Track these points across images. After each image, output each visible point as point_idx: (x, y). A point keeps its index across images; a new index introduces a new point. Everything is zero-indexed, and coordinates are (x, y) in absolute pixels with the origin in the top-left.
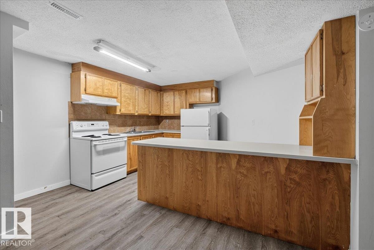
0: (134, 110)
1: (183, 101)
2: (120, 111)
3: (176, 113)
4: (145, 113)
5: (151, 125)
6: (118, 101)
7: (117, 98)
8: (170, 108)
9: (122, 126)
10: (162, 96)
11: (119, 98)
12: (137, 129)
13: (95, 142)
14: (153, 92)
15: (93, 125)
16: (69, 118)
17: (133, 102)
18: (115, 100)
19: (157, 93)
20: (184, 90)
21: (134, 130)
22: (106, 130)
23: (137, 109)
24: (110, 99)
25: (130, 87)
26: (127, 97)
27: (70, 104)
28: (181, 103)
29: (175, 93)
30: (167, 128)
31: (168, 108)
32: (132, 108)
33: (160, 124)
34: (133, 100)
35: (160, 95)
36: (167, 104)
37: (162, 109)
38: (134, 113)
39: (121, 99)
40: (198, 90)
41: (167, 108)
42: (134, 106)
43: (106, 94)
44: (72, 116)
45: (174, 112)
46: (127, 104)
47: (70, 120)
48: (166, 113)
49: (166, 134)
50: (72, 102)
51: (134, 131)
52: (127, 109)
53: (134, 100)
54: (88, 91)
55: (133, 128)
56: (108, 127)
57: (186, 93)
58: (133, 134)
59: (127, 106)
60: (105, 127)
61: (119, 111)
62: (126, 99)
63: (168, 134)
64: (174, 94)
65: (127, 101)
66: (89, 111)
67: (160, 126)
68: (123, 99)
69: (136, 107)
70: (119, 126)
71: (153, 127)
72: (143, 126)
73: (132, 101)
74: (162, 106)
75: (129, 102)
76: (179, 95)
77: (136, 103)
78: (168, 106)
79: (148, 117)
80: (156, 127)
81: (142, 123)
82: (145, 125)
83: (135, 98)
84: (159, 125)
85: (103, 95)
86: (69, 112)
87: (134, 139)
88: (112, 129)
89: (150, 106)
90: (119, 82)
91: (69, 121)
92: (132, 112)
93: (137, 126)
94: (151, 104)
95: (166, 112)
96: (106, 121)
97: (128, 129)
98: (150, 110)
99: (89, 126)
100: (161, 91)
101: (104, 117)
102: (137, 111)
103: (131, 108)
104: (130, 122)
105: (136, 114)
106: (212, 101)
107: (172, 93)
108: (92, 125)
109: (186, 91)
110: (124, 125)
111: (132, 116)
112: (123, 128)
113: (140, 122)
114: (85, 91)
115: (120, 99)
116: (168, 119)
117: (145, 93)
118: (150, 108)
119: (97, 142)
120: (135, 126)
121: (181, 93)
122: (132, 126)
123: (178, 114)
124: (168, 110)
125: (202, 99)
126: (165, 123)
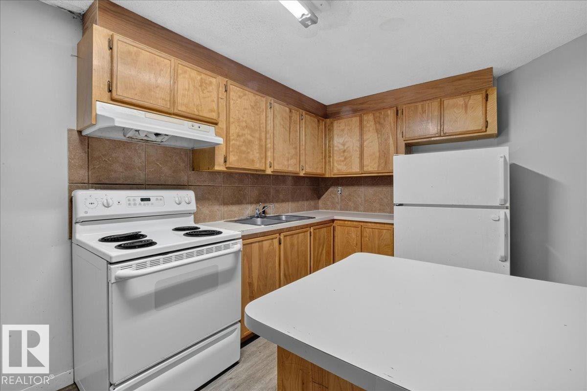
0: (263, 161)
1: (388, 137)
2: (225, 161)
3: (365, 169)
4: (291, 169)
5: (303, 200)
6: (217, 134)
7: (216, 124)
8: (351, 157)
9: (233, 204)
10: (329, 130)
11: (222, 125)
12: (272, 209)
13: (122, 268)
14: (308, 117)
15: (148, 200)
16: (69, 180)
17: (260, 140)
18: (211, 129)
19: (318, 121)
20: (391, 108)
21: (264, 212)
22: (189, 214)
23: (269, 160)
24: (196, 125)
25: (254, 98)
26: (244, 124)
27: (76, 135)
28: (380, 144)
29: (365, 118)
30: (339, 207)
31: (345, 159)
32: (258, 155)
33: (322, 197)
34: (260, 133)
35: (325, 127)
36: (341, 147)
37: (330, 162)
38: (263, 168)
39: (228, 128)
40: (435, 104)
41: (343, 159)
42: (264, 150)
43: (183, 109)
44: (82, 174)
45: (362, 166)
46: (244, 141)
47: (75, 185)
48: (338, 170)
49: (343, 222)
50: (80, 132)
51: (263, 215)
52: (244, 156)
53: (263, 134)
54: (119, 93)
55: (260, 207)
56: (193, 207)
57: (397, 114)
58: (259, 228)
59: (244, 148)
60: (184, 207)
61: (222, 160)
62: (243, 129)
63: (346, 222)
64: (361, 121)
65: (243, 135)
66: (138, 161)
67: (321, 202)
68: (233, 130)
69: (269, 154)
70: (225, 203)
71: (306, 203)
72: (283, 201)
73: (257, 135)
74: (330, 153)
75: (249, 137)
76: (375, 123)
77: (268, 141)
78: (344, 151)
79: (297, 179)
80: (312, 203)
81: (281, 196)
82: (288, 201)
83: (266, 130)
84: (319, 198)
85: (172, 111)
86: (69, 163)
87: (262, 241)
88: (206, 210)
89: (302, 152)
90: (222, 80)
91: (70, 191)
92: (258, 166)
93: (272, 202)
94: (304, 147)
95: (339, 167)
96: (189, 189)
97: (249, 210)
98: (302, 163)
99: (135, 204)
100: (326, 118)
101: (184, 178)
102: (270, 163)
103: (255, 154)
104: (252, 192)
105: (269, 171)
106: (486, 131)
107: (355, 120)
108: (143, 203)
109: (397, 111)
110: (238, 200)
111: (258, 177)
112: (235, 208)
113: (277, 191)
114: (110, 91)
115: (225, 127)
116: (342, 185)
117: (290, 117)
118: (302, 158)
119: (130, 267)
120: (265, 202)
121: (382, 116)
122: (258, 202)
123: (374, 172)
124: (345, 163)
125: (449, 128)
126: (334, 196)
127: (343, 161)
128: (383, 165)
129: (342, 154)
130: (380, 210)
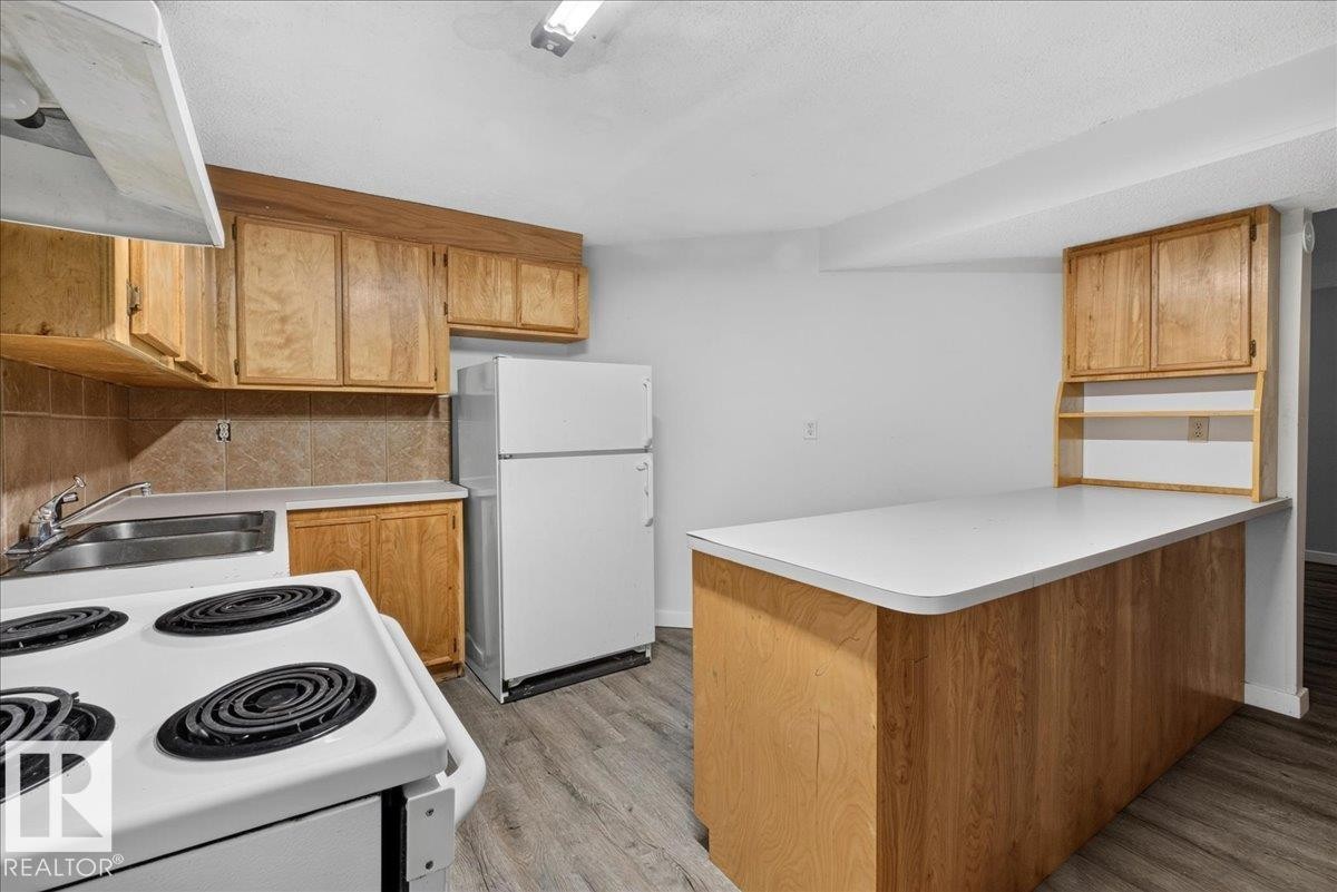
1: (415, 307)
3: (354, 375)
8: (308, 338)
20: (419, 242)
29: (352, 245)
30: (221, 479)
31: (289, 341)
40: (508, 266)
41: (279, 340)
45: (342, 365)
49: (313, 515)
57: (434, 262)
63: (324, 515)
64: (340, 251)
76: (382, 266)
78: (284, 320)
80: (107, 475)
106: (577, 332)
109: (433, 254)
116: (233, 413)
123: (381, 384)
124: (287, 352)
125: (531, 316)
126: (199, 446)
127: (280, 347)
128: (403, 369)
129: (277, 326)
130: (361, 477)
